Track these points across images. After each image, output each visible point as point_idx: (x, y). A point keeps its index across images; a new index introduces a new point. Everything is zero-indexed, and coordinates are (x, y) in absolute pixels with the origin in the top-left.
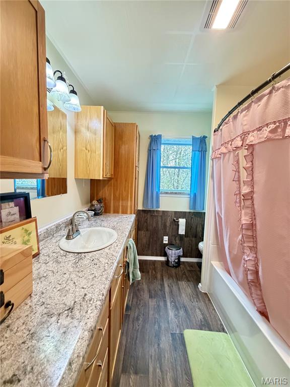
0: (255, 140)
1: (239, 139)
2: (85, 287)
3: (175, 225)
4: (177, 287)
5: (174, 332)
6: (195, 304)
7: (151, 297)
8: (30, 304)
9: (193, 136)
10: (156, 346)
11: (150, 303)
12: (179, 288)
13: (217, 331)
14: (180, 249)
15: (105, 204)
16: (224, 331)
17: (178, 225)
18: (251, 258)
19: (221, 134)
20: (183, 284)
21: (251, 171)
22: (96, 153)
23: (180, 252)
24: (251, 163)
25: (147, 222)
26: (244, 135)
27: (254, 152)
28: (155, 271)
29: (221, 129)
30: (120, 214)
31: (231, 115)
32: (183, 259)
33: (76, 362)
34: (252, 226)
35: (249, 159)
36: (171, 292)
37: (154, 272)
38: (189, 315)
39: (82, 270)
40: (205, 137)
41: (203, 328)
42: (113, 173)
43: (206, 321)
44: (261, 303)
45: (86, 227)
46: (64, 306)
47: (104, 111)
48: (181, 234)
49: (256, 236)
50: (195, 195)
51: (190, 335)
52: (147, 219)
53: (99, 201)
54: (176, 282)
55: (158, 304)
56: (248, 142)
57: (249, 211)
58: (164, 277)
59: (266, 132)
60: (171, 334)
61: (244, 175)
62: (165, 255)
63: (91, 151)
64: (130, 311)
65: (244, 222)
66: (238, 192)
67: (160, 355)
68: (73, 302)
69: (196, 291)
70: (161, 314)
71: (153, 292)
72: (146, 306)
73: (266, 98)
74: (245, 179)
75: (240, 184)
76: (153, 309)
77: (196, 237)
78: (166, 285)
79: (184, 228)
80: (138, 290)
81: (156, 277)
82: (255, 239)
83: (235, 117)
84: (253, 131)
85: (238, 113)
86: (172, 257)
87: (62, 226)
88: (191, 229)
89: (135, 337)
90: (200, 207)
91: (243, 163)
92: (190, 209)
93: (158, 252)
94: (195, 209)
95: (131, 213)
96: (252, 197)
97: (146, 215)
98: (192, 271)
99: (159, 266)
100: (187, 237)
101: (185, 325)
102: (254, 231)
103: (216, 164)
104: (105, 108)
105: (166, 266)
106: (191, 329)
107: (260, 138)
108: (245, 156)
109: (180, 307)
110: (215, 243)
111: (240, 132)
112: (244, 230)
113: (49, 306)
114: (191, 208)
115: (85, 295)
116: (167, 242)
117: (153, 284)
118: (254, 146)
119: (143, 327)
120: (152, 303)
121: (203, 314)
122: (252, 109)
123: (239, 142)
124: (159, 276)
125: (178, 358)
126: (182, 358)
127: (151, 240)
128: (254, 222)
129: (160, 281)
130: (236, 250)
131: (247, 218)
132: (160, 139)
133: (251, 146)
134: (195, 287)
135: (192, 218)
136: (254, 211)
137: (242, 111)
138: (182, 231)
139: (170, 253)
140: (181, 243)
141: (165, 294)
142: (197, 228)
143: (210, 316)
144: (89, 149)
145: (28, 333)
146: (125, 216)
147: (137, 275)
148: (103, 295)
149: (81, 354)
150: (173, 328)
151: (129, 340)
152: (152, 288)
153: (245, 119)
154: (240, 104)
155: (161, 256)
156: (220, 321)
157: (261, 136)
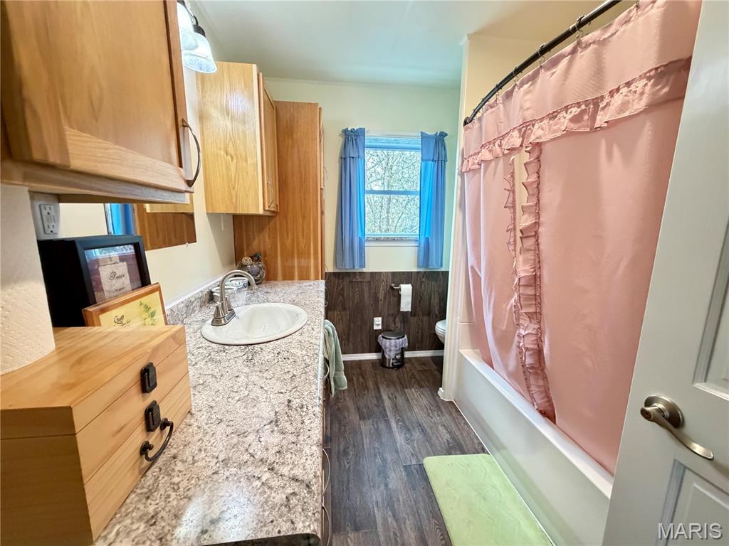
0: (545, 135)
1: (516, 133)
2: (283, 391)
3: (394, 296)
4: (403, 397)
5: (409, 463)
6: (436, 419)
7: (362, 418)
8: (196, 424)
9: (422, 132)
10: (383, 487)
11: (363, 427)
12: (408, 400)
13: (474, 453)
14: (404, 337)
15: (266, 263)
16: (484, 451)
17: (399, 296)
18: (531, 332)
19: (481, 127)
20: (413, 393)
21: (536, 189)
22: (246, 161)
23: (404, 341)
24: (536, 176)
25: (342, 295)
26: (526, 127)
27: (542, 155)
28: (363, 377)
29: (480, 119)
30: (296, 281)
31: (500, 91)
32: (408, 355)
33: (316, 483)
34: (535, 281)
35: (533, 168)
36: (395, 406)
37: (361, 379)
38: (429, 436)
39: (267, 368)
40: (443, 135)
41: (453, 452)
42: (278, 203)
43: (456, 441)
44: (543, 398)
45: (242, 305)
46: (261, 420)
47: (258, 75)
48: (405, 310)
49: (540, 296)
50: (427, 240)
51: (434, 464)
52: (343, 289)
53: (256, 258)
54: (402, 392)
55: (375, 426)
56: (532, 139)
57: (530, 255)
58: (380, 386)
59: (564, 121)
60: (404, 466)
61: (523, 197)
62: (379, 349)
63: (237, 158)
64: (329, 444)
65: (522, 274)
66: (512, 227)
67: (391, 498)
68: (273, 414)
69: (436, 400)
70: (384, 440)
71: (365, 410)
72: (357, 432)
73: (565, 61)
74: (525, 204)
75: (514, 213)
76: (368, 436)
77: (429, 315)
78: (385, 397)
79: (410, 299)
80: (338, 409)
81: (366, 386)
82: (538, 300)
83: (509, 95)
84: (541, 120)
85: (514, 88)
86: (390, 351)
87: (194, 305)
88: (420, 301)
89: (345, 479)
90: (437, 263)
91: (522, 176)
92: (418, 266)
93: (365, 345)
94: (427, 265)
95: (317, 278)
96: (536, 233)
97: (340, 281)
98: (425, 370)
99: (368, 369)
100: (415, 316)
101: (423, 451)
102: (538, 287)
103: (468, 183)
104: (260, 70)
105: (381, 368)
106: (435, 455)
107: (555, 131)
108: (525, 164)
109: (413, 427)
110: (466, 320)
111: (517, 122)
112: (521, 287)
113: (231, 423)
114: (421, 264)
115: (289, 401)
116: (380, 328)
117: (362, 397)
118: (543, 147)
119: (357, 463)
120: (366, 427)
121: (449, 433)
122: (539, 81)
123: (516, 140)
124: (371, 384)
125: (420, 499)
126: (426, 497)
127: (352, 325)
128: (538, 273)
129: (373, 393)
130: (505, 323)
131: (528, 267)
132: (362, 137)
133: (538, 145)
134: (433, 395)
135: (422, 282)
136: (538, 255)
137: (522, 84)
138: (406, 305)
139: (388, 344)
140: (404, 326)
141: (385, 410)
142: (430, 298)
143: (462, 434)
144: (233, 153)
145: (215, 460)
146: (306, 283)
147: (340, 381)
148: (320, 399)
149: (318, 473)
150: (406, 458)
151: (336, 486)
152: (361, 403)
153: (527, 98)
154: (519, 70)
155: (370, 352)
156: (477, 438)
157: (555, 127)
